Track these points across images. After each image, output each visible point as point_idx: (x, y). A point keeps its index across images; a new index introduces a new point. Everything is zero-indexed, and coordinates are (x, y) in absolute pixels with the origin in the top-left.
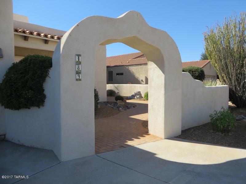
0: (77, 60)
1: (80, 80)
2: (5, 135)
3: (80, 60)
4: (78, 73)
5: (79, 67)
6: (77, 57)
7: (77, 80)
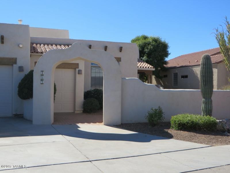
0: (42, 74)
1: (43, 84)
2: (23, 115)
3: (43, 74)
4: (42, 80)
5: (42, 77)
6: (41, 72)
7: (41, 84)
